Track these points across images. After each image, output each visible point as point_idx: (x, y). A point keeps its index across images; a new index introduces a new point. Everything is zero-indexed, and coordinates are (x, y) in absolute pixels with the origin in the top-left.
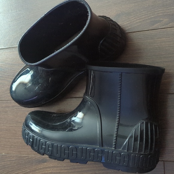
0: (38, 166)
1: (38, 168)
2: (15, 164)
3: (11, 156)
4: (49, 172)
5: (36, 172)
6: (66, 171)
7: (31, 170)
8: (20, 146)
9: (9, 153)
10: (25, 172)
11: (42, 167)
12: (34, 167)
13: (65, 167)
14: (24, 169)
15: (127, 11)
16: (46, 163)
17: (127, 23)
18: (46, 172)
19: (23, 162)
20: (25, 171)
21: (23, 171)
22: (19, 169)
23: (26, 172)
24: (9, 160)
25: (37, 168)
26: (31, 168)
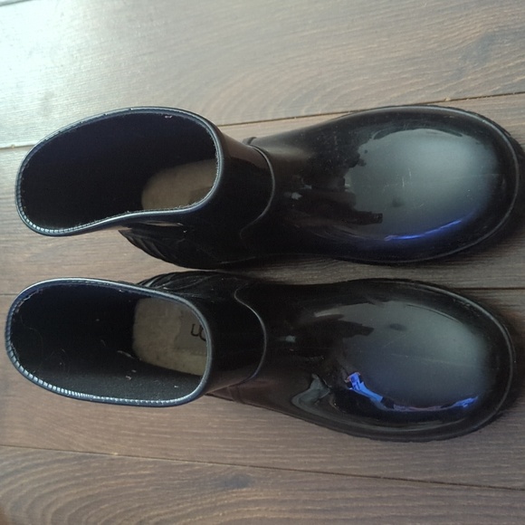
0: (220, 497)
1: (222, 502)
2: (151, 488)
3: (139, 463)
4: (254, 516)
5: (215, 514)
6: (310, 516)
7: (200, 508)
8: (166, 433)
9: (133, 454)
10: (180, 514)
11: (232, 501)
12: (208, 501)
13: (305, 502)
14: (178, 504)
15: (519, 26)
16: (244, 489)
17: (519, 61)
18: (248, 516)
19: (176, 482)
20: (179, 511)
21: (176, 508)
22: (161, 504)
23: (184, 513)
24: (130, 473)
25: (218, 504)
26: (200, 503)
